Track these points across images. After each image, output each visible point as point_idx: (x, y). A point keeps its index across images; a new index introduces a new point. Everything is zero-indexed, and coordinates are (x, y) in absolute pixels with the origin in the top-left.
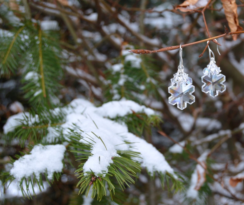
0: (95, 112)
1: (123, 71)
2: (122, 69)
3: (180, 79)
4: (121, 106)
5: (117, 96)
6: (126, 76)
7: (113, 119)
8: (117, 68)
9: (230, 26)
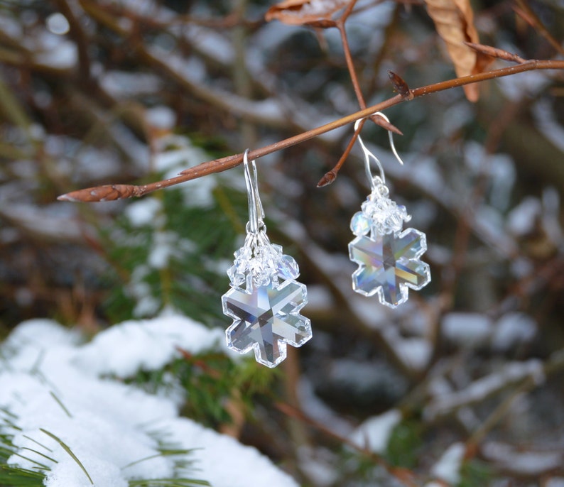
0: (75, 363)
1: (161, 221)
2: (157, 214)
3: (256, 265)
4: (151, 334)
5: (145, 305)
6: (172, 236)
7: (128, 381)
8: (142, 213)
9: (453, 55)
